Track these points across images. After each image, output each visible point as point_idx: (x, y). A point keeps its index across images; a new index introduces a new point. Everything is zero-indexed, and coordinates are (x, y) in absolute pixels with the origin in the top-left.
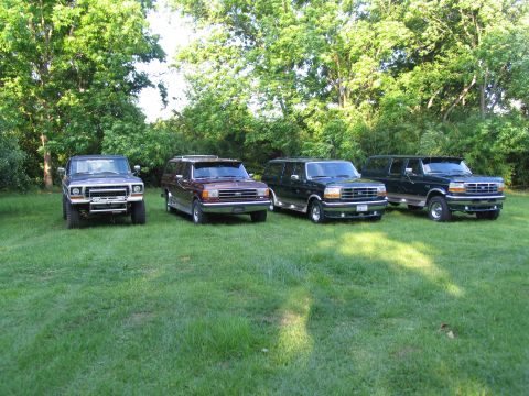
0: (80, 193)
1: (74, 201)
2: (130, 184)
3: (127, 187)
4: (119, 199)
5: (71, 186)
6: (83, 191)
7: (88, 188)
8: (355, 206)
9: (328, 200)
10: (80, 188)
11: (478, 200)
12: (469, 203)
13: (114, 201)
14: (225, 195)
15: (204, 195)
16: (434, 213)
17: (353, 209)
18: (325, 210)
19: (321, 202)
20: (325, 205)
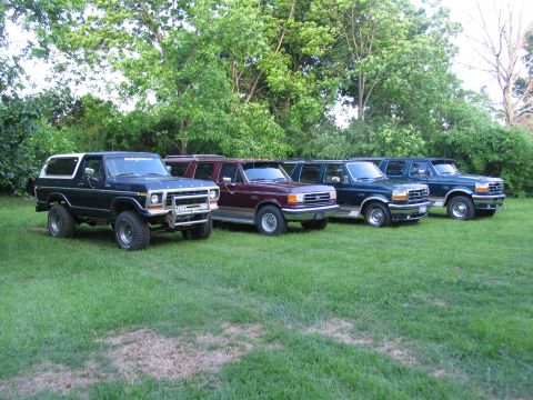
0: (160, 201)
1: (153, 212)
2: (208, 188)
3: (205, 192)
4: (203, 208)
5: (150, 192)
6: (164, 197)
7: (170, 195)
8: (418, 208)
9: (396, 203)
10: (160, 195)
11: (496, 199)
12: (491, 202)
13: (195, 210)
14: (310, 200)
15: (290, 200)
16: (455, 213)
17: (415, 211)
18: (393, 212)
19: (387, 204)
20: (393, 208)
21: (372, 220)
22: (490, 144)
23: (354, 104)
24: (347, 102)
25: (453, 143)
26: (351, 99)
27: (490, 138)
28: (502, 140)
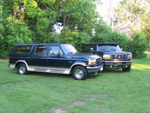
9: (90, 66)
18: (89, 71)
19: (85, 67)
20: (89, 69)
21: (78, 76)
22: (113, 39)
23: (61, 26)
24: (59, 25)
25: (100, 38)
26: (61, 24)
27: (113, 37)
28: (117, 37)
